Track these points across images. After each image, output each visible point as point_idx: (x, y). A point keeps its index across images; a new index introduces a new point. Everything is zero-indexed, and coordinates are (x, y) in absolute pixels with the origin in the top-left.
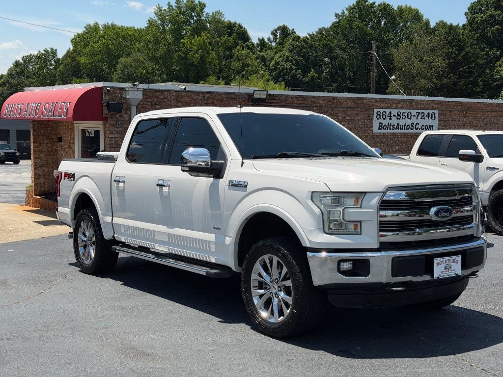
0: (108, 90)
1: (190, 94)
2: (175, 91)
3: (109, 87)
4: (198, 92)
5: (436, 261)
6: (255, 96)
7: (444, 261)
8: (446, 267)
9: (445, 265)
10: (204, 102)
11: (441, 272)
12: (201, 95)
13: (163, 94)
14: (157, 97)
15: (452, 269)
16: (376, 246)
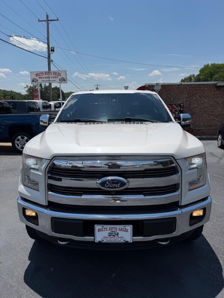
0: (147, 87)
1: (184, 86)
2: (177, 85)
3: (148, 86)
4: (188, 85)
5: (97, 227)
6: (218, 85)
7: (108, 229)
8: (109, 233)
9: (109, 232)
10: (191, 89)
11: (104, 237)
12: (190, 86)
13: (171, 87)
14: (169, 88)
15: (119, 236)
16: (44, 203)
